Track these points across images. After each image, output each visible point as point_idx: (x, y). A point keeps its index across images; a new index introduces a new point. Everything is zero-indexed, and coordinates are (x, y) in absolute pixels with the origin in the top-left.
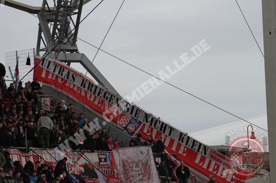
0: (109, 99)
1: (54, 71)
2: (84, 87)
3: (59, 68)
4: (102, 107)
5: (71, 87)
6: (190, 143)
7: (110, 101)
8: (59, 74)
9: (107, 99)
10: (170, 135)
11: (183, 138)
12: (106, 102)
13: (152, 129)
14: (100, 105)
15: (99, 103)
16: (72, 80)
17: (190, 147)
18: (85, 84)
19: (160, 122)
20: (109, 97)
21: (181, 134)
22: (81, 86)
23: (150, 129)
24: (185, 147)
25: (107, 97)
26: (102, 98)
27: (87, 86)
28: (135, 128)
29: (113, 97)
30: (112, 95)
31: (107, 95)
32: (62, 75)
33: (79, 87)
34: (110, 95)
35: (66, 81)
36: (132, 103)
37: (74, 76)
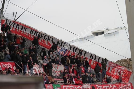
0: (47, 39)
1: (14, 26)
2: (32, 34)
3: (16, 24)
4: (44, 43)
5: (24, 34)
6: (97, 59)
7: (48, 40)
8: (17, 27)
9: (46, 39)
10: (85, 55)
11: (92, 57)
12: (46, 41)
13: (74, 53)
14: (42, 42)
15: (42, 41)
16: (25, 31)
17: (97, 61)
18: (32, 32)
19: (78, 49)
20: (47, 38)
21: (91, 54)
22: (30, 33)
23: (73, 53)
24: (94, 61)
25: (46, 38)
26: (43, 39)
27: (34, 33)
28: (64, 53)
29: (50, 38)
30: (49, 37)
31: (46, 37)
32: (18, 28)
33: (29, 34)
34: (48, 37)
35: (21, 31)
36: (62, 40)
37: (26, 28)
